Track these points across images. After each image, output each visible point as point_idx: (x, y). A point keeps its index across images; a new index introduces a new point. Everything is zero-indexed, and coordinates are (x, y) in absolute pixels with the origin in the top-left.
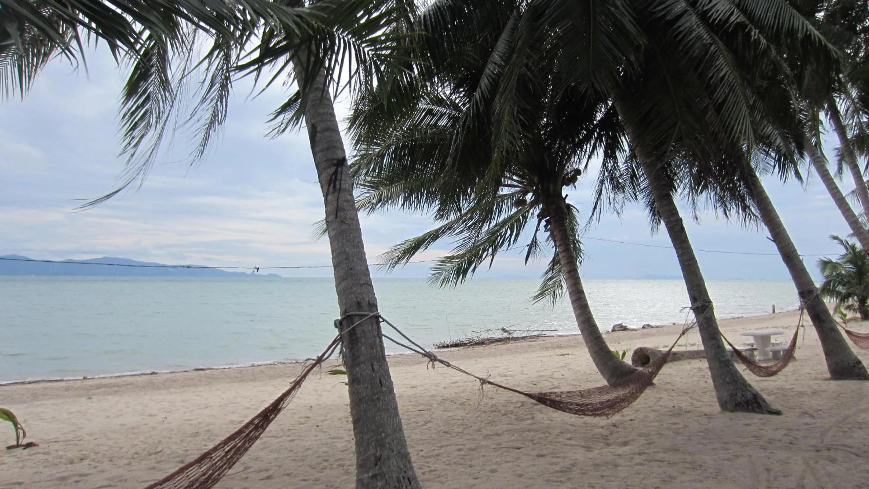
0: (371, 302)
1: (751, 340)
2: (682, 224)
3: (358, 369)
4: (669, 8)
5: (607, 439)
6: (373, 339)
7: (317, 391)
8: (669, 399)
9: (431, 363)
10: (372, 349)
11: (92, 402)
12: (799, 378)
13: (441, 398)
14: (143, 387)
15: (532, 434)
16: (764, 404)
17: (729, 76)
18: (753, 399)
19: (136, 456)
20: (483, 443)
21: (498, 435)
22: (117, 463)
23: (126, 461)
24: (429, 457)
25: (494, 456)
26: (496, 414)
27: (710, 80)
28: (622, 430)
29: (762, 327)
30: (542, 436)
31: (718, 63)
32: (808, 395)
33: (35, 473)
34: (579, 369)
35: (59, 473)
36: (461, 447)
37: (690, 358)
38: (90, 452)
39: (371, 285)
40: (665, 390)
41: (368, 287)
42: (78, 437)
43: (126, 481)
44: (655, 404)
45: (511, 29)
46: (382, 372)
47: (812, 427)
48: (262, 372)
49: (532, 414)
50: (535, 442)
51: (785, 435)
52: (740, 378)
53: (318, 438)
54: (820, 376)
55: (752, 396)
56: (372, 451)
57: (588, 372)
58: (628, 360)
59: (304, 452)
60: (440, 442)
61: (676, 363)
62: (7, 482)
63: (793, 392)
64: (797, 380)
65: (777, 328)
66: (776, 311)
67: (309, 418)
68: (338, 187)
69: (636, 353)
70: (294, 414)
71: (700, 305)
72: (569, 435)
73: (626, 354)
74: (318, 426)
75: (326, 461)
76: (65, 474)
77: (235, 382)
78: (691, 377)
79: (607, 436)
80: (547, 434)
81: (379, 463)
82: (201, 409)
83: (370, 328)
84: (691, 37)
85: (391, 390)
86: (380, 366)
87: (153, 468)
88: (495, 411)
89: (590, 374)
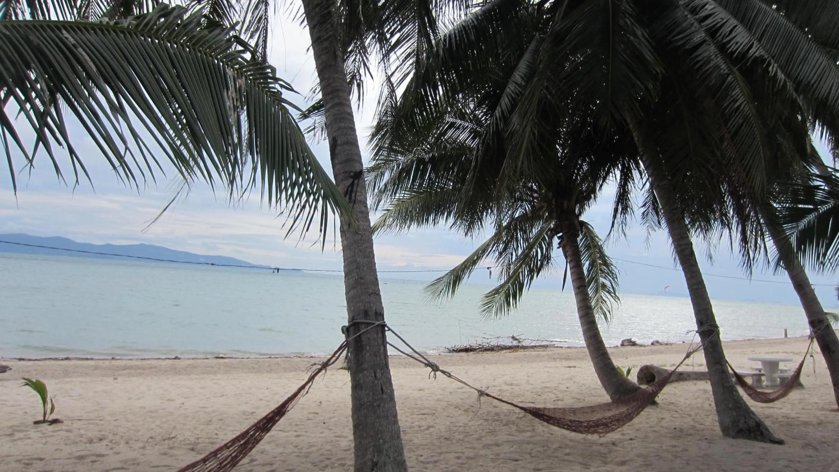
0: (378, 311)
1: (759, 365)
2: (692, 248)
3: (361, 375)
4: (688, 38)
5: (605, 457)
6: (377, 347)
7: (328, 387)
8: (670, 420)
9: (433, 373)
10: (376, 356)
11: (118, 383)
12: (806, 407)
13: (446, 403)
14: (166, 371)
15: (530, 446)
16: (767, 432)
17: (744, 106)
18: (756, 427)
19: (150, 440)
20: (483, 452)
21: (497, 445)
22: (132, 446)
23: (141, 445)
24: (428, 463)
25: (491, 466)
26: (498, 423)
27: (726, 110)
28: (621, 449)
29: (772, 351)
30: (541, 449)
31: (734, 93)
32: (814, 426)
33: (56, 450)
34: (584, 382)
35: (78, 451)
36: (460, 455)
37: (696, 379)
38: (109, 433)
39: (379, 295)
40: (668, 410)
41: (376, 296)
42: (100, 417)
43: (138, 464)
44: (657, 424)
45: (534, 51)
46: (384, 379)
47: (814, 460)
48: (279, 365)
49: (534, 426)
50: (533, 455)
51: (786, 466)
52: (743, 405)
53: (323, 435)
54: (826, 407)
55: (754, 424)
56: (369, 456)
57: (593, 386)
58: (633, 378)
59: (308, 448)
60: (440, 447)
61: (681, 383)
62: (30, 457)
63: (798, 421)
64: (803, 409)
65: (787, 353)
66: (788, 336)
67: (317, 414)
68: (353, 198)
69: (642, 370)
70: (303, 408)
71: (706, 329)
72: (567, 451)
73: (632, 371)
74: (324, 423)
75: (328, 459)
76: (83, 453)
77: (252, 372)
78: (696, 399)
79: (605, 454)
80: (545, 448)
81: (375, 469)
82: (216, 397)
83: (376, 336)
84: (708, 67)
85: (391, 398)
86: (382, 374)
87: (165, 454)
88: (497, 421)
89: (595, 389)
